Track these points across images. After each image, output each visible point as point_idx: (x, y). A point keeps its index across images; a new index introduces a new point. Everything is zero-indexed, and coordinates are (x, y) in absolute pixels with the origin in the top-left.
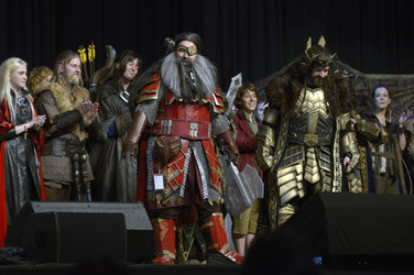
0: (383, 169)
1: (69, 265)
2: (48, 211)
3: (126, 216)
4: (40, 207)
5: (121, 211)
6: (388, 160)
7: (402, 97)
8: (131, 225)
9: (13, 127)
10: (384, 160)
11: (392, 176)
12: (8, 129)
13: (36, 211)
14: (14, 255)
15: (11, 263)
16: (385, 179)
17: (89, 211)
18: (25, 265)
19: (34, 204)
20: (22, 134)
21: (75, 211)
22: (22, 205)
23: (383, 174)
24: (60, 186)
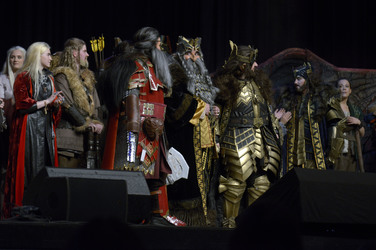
0: (346, 150)
1: (77, 223)
2: (60, 175)
3: (128, 182)
4: (54, 172)
5: (124, 178)
6: (350, 141)
7: (369, 88)
8: (132, 190)
9: (35, 103)
10: (346, 142)
11: (353, 156)
12: (31, 104)
13: (51, 175)
14: (30, 212)
15: (27, 219)
16: (347, 158)
17: (96, 177)
18: (39, 221)
19: (49, 169)
20: (42, 109)
21: (84, 176)
22: (38, 170)
23: (345, 154)
24: (73, 155)
